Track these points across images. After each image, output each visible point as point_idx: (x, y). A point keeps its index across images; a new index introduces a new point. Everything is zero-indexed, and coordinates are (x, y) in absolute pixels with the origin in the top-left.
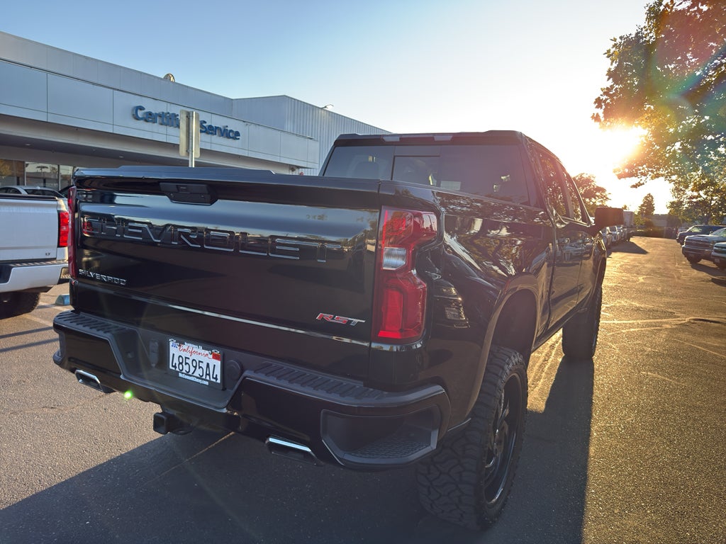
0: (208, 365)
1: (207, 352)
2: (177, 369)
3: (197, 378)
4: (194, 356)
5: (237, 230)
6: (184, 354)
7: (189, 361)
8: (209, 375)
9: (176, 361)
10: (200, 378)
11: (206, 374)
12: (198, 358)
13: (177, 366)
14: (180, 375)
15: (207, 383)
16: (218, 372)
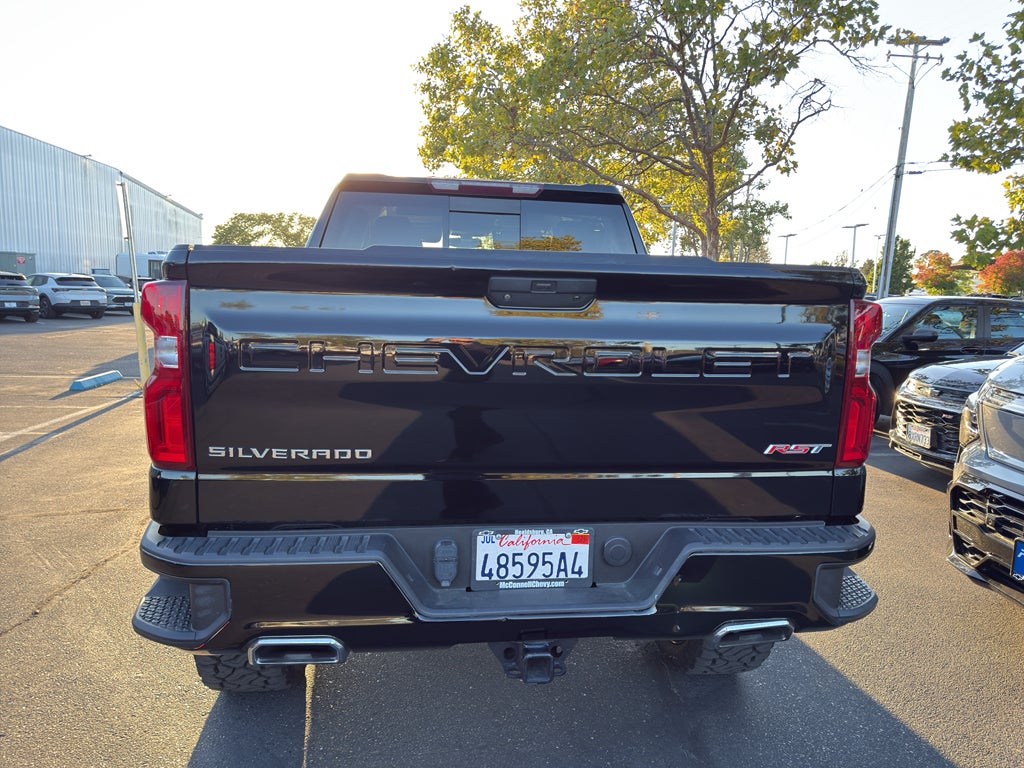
0: (563, 556)
1: (562, 536)
2: (495, 578)
3: (539, 581)
4: (531, 549)
5: (649, 345)
6: (509, 551)
7: (523, 559)
8: (565, 570)
9: (492, 564)
10: (547, 578)
11: (559, 570)
12: (540, 550)
13: (494, 572)
14: (502, 585)
15: (562, 584)
16: (584, 562)
